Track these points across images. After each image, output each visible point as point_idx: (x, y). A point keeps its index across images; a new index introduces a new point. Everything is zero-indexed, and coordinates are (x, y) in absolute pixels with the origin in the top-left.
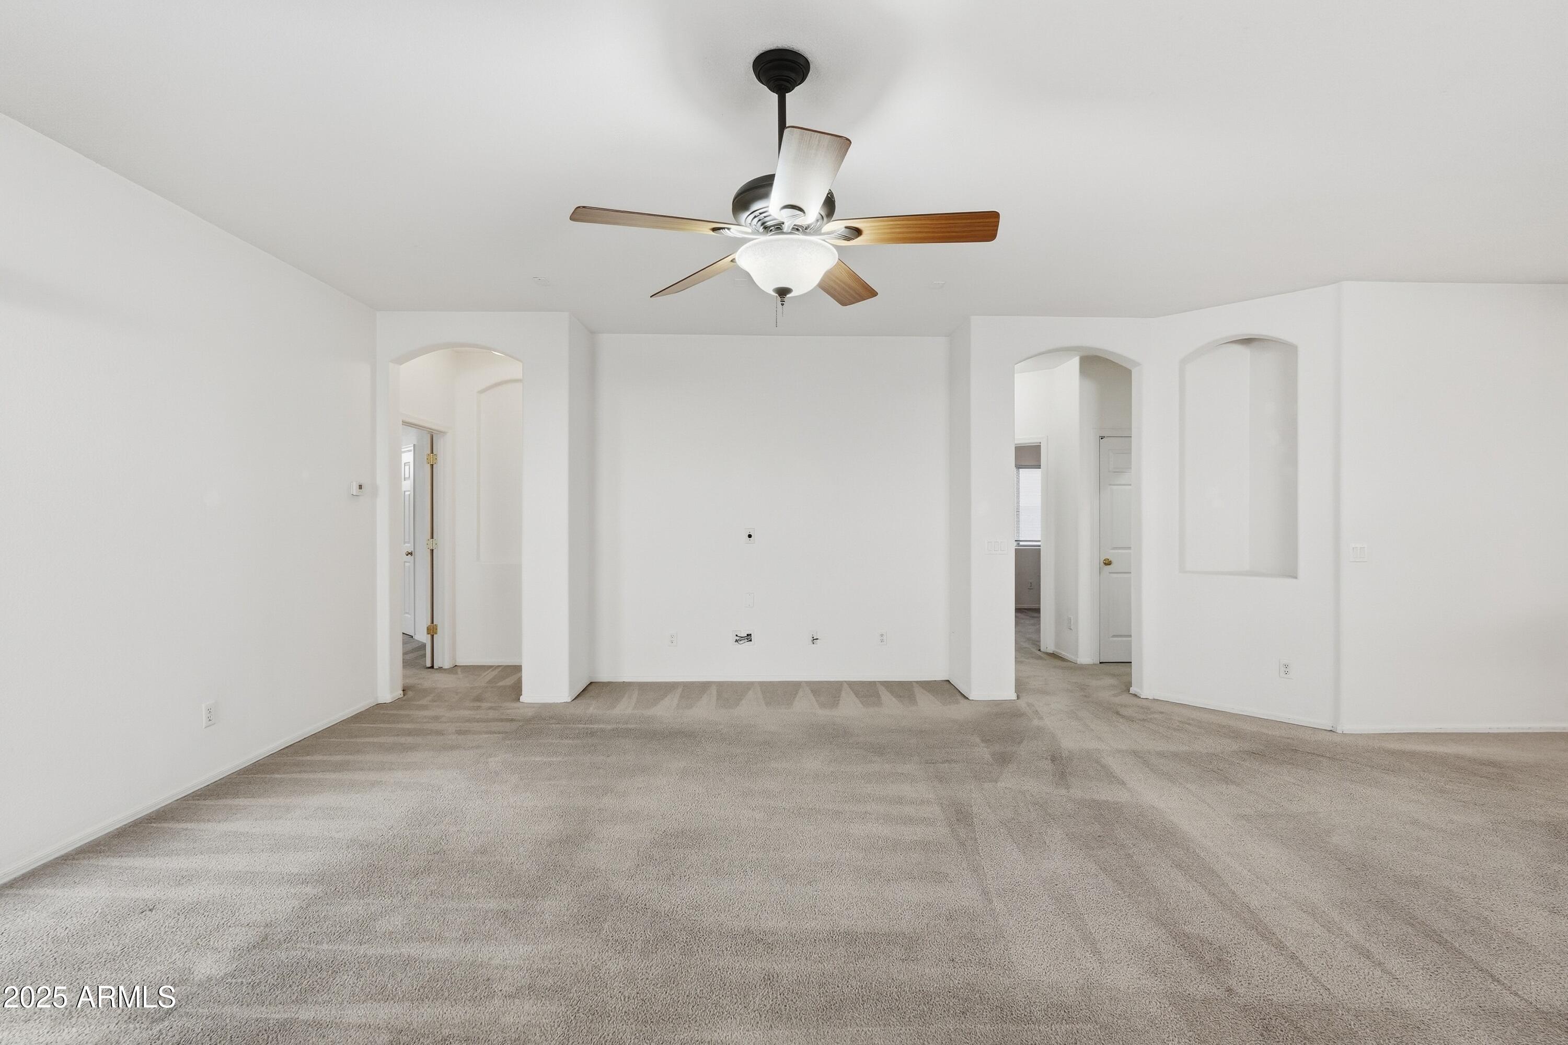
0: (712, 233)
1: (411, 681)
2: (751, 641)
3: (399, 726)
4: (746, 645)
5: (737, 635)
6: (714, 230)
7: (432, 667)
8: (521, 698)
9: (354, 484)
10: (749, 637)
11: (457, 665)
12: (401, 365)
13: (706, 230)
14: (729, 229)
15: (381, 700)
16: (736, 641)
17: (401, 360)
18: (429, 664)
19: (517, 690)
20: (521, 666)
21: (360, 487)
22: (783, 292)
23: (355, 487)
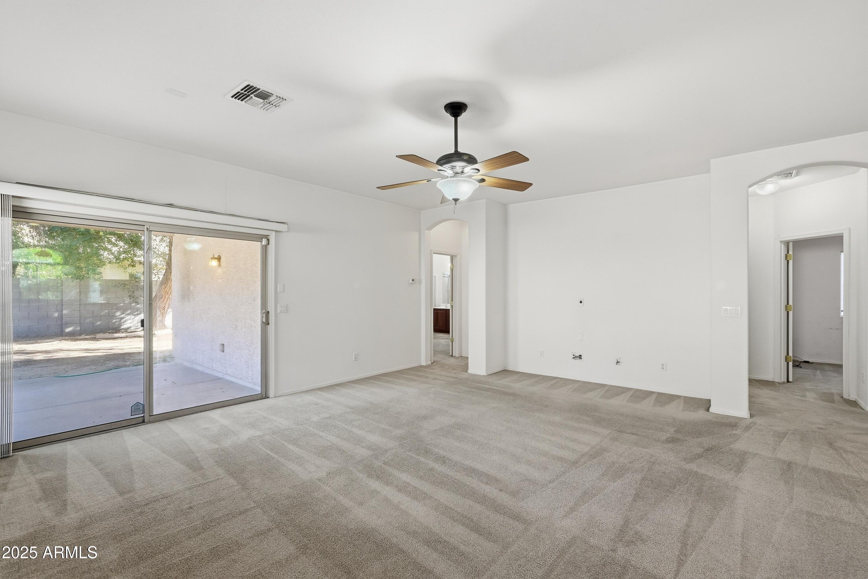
0: (427, 182)
1: (436, 359)
2: (581, 359)
3: (418, 373)
4: (578, 361)
5: (574, 355)
6: (428, 181)
7: (452, 356)
8: (468, 371)
9: (410, 279)
10: (580, 357)
11: (462, 356)
12: (430, 230)
13: (425, 182)
14: (431, 181)
15: (422, 364)
16: (574, 358)
17: (430, 228)
18: (451, 354)
19: (465, 368)
20: (468, 357)
21: (413, 280)
22: (456, 200)
23: (411, 281)
